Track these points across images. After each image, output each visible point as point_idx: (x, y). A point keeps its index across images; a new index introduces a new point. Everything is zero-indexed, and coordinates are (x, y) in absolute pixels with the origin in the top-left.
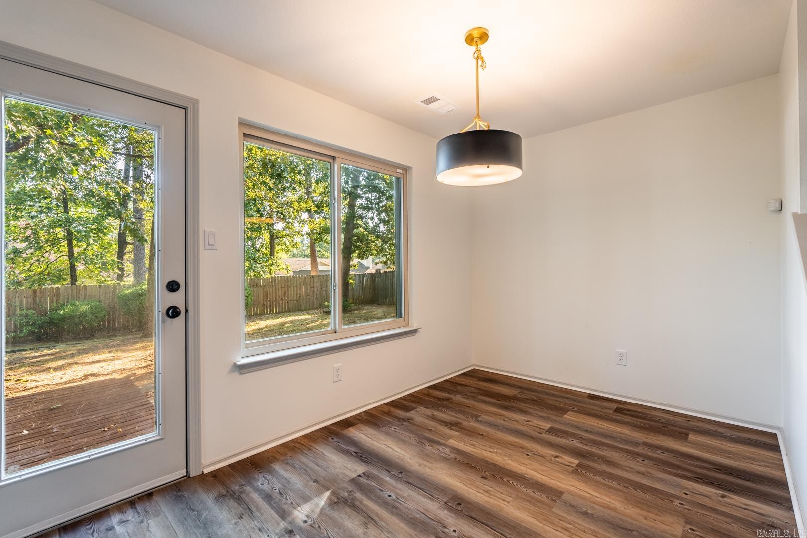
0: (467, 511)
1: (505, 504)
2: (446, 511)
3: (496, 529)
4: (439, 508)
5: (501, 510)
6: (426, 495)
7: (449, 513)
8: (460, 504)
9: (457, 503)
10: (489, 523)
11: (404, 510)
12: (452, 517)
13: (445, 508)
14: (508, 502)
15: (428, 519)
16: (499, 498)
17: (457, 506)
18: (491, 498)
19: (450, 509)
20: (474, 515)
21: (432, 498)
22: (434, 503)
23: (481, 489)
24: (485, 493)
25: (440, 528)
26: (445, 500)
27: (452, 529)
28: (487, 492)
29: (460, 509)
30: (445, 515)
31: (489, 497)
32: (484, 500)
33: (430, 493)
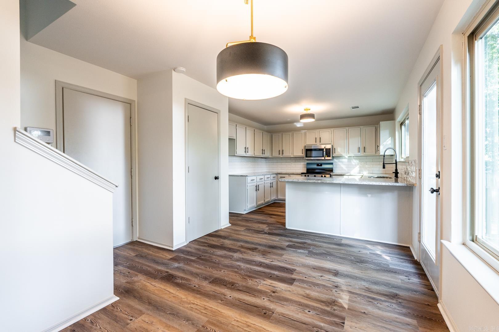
0: (259, 310)
1: (237, 318)
2: (271, 308)
3: (243, 303)
4: (276, 309)
5: (240, 314)
6: (287, 316)
7: (269, 307)
8: (264, 313)
9: (267, 314)
10: (247, 305)
11: (294, 305)
12: (267, 305)
13: (273, 309)
14: (235, 320)
15: (280, 302)
16: (240, 322)
17: (266, 312)
18: (245, 321)
19: (269, 310)
20: (255, 308)
21: (283, 315)
22: (280, 311)
23: (253, 327)
24: (250, 324)
25: (271, 299)
26: (274, 315)
27: (265, 299)
28: (249, 326)
29: (264, 310)
30: (272, 306)
31: (247, 322)
32: (250, 319)
33: (286, 318)
